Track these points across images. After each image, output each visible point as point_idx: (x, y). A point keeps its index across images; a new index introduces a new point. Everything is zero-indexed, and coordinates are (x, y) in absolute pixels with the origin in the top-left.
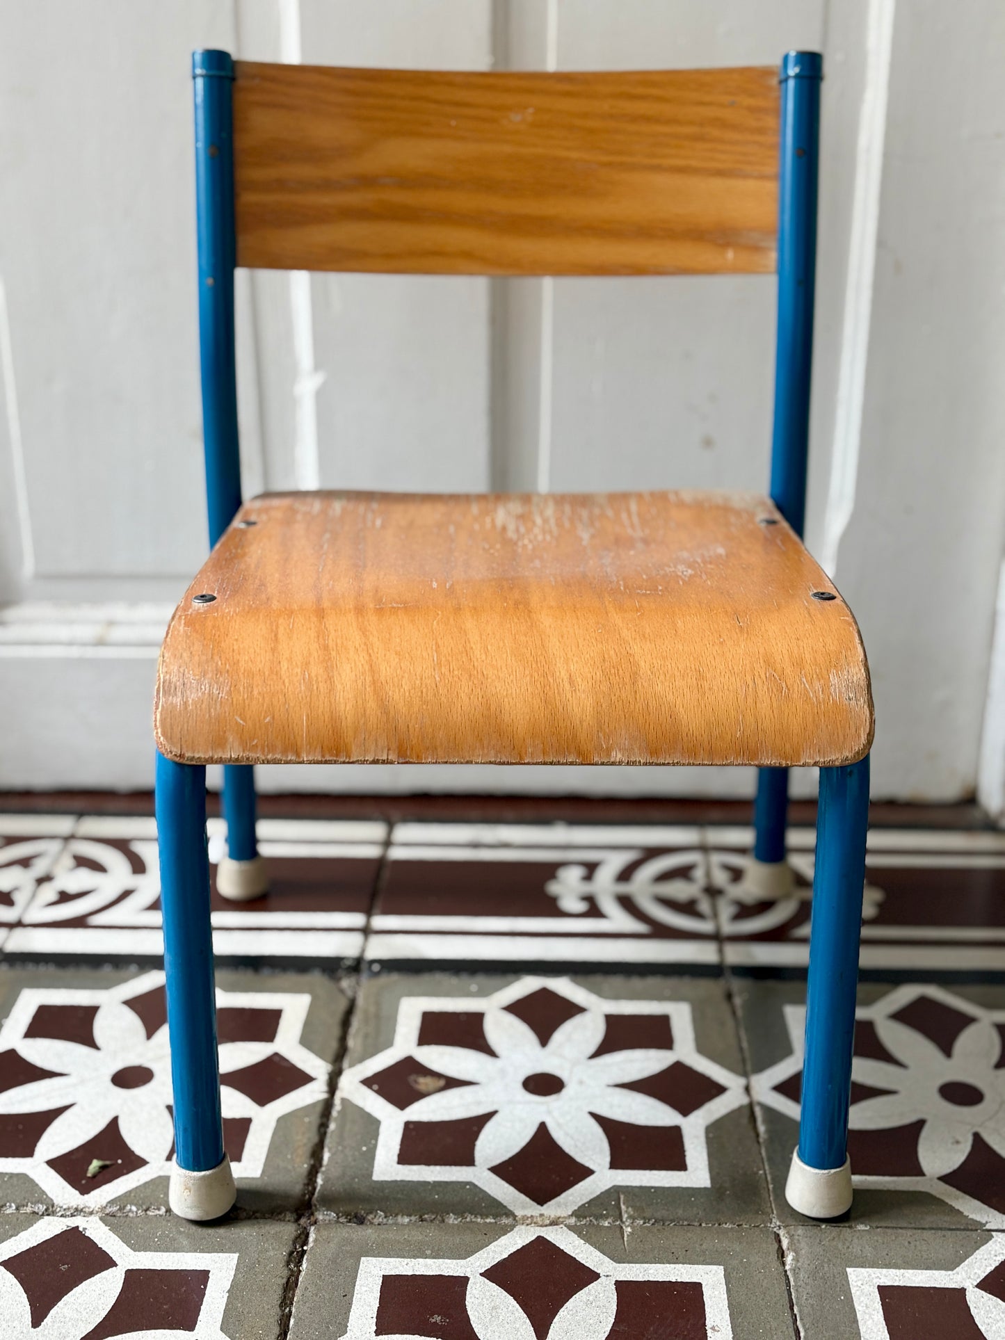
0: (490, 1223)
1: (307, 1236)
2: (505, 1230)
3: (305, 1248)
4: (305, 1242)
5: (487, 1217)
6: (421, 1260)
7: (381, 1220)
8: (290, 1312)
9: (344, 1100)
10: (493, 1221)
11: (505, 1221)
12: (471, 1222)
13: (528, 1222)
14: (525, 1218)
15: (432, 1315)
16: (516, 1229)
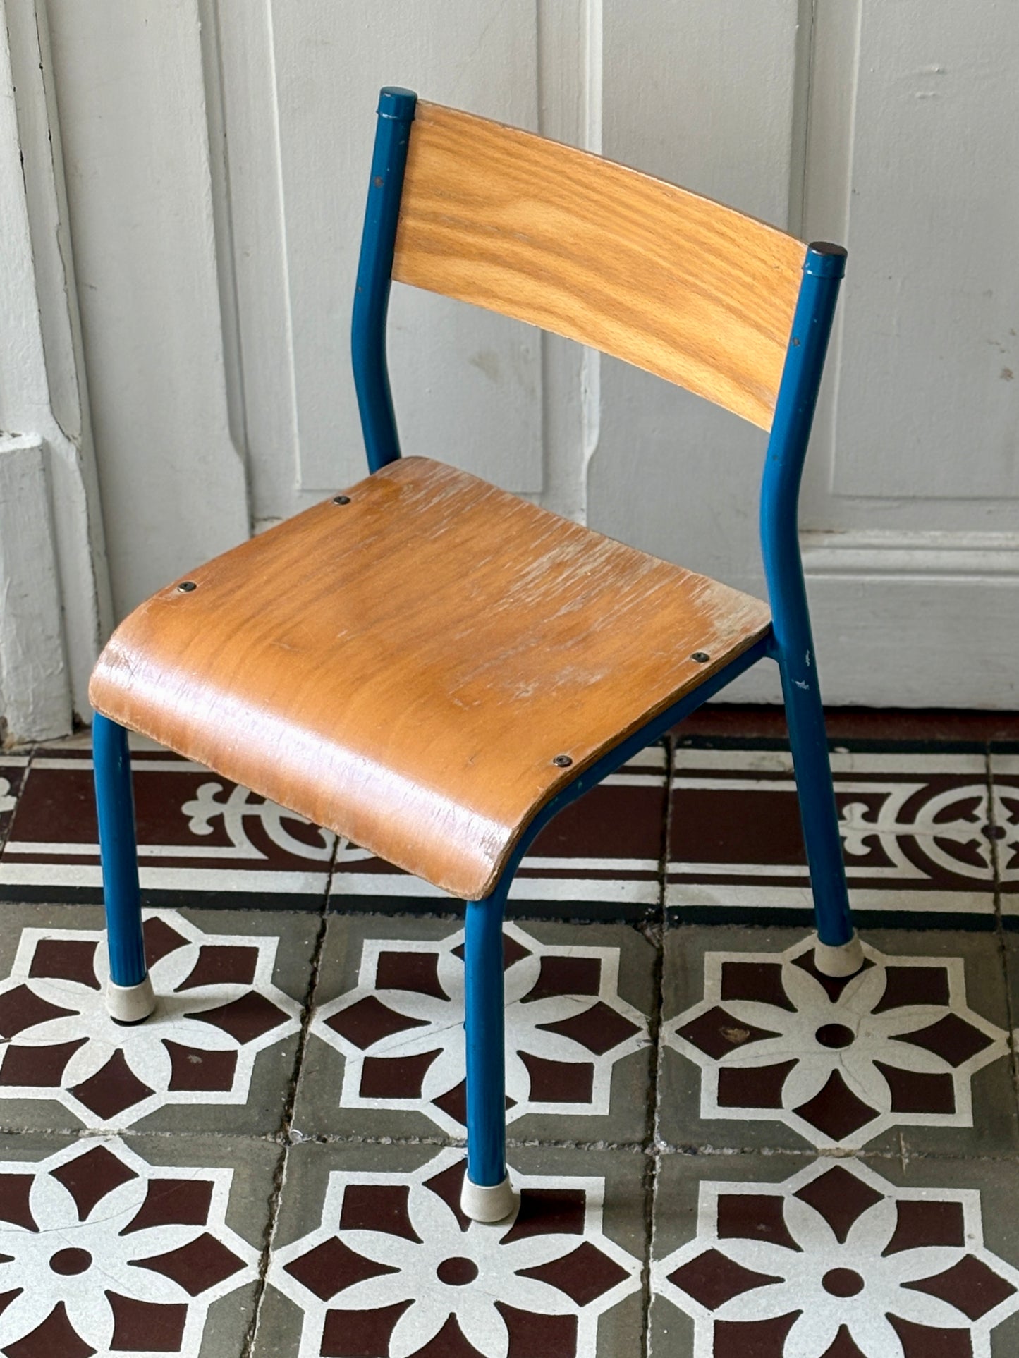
0: (797, 1155)
1: (654, 1162)
2: (810, 1160)
3: (654, 1173)
4: (653, 1168)
5: (795, 1149)
6: (746, 1184)
7: (710, 1151)
8: (651, 1221)
9: (664, 1047)
10: (799, 1153)
11: (808, 1153)
12: (782, 1153)
13: (827, 1153)
14: (825, 1150)
15: (759, 1224)
16: (818, 1160)
